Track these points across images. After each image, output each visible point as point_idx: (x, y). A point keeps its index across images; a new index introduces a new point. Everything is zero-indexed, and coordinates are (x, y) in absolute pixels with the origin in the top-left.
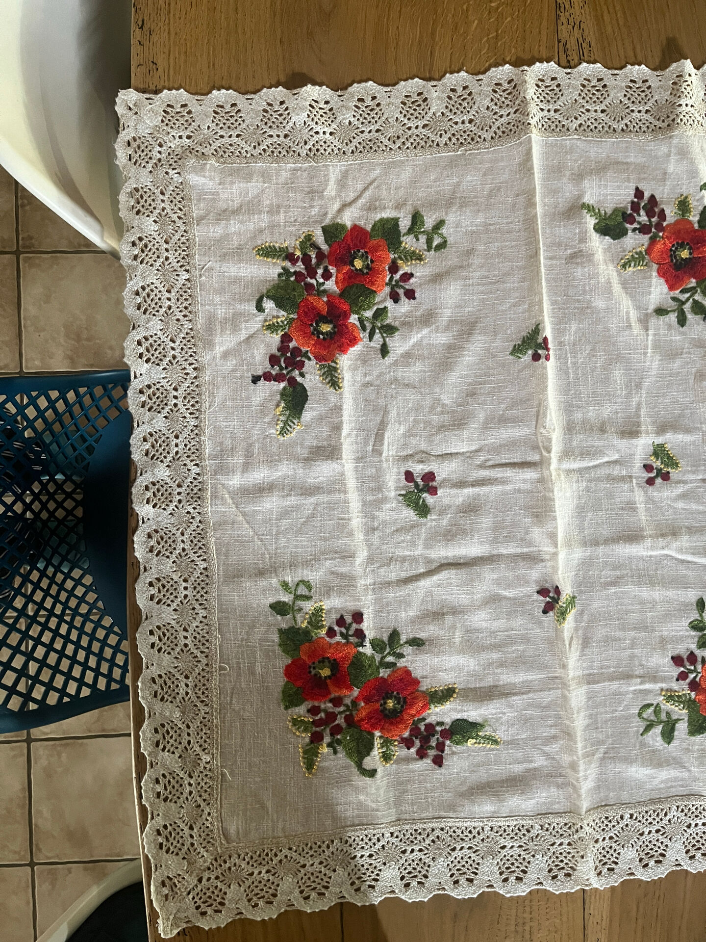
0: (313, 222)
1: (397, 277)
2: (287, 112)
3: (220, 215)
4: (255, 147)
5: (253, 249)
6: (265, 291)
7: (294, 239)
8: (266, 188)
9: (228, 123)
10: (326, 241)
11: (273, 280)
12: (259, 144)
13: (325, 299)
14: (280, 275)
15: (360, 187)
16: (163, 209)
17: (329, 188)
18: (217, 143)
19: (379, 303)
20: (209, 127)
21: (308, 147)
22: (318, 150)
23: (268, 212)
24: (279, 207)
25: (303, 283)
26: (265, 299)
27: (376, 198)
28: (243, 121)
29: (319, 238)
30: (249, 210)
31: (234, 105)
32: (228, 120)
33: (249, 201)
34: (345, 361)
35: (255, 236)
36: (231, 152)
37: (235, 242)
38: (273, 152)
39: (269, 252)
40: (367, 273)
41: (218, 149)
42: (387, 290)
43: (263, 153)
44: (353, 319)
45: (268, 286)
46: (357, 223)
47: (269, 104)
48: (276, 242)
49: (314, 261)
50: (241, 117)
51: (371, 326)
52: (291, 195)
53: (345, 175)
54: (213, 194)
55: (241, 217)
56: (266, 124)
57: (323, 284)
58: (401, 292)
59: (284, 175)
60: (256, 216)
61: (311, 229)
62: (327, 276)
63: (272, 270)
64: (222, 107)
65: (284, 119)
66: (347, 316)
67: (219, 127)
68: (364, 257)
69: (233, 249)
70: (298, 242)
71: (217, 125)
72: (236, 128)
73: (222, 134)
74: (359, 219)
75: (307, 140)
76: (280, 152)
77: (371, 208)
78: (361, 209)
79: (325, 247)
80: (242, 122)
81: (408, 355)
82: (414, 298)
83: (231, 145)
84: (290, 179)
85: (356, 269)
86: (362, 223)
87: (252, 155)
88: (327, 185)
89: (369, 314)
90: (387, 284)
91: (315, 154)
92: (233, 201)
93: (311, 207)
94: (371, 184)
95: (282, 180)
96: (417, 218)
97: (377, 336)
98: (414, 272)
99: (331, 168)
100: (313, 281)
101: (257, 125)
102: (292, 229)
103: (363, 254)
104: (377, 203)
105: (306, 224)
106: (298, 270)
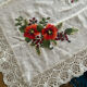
7: (33, 48)
13: (43, 35)
25: (42, 41)
26: (50, 48)
27: (16, 35)
29: (31, 42)
34: (55, 24)
39: (39, 52)
42: (35, 24)
44: (45, 27)
46: (23, 36)
51: (45, 23)
58: (34, 21)
61: (29, 45)
63: (42, 50)
68: (30, 31)
69: (42, 61)
77: (19, 35)
96: (17, 25)
98: (29, 20)
106: (40, 44)
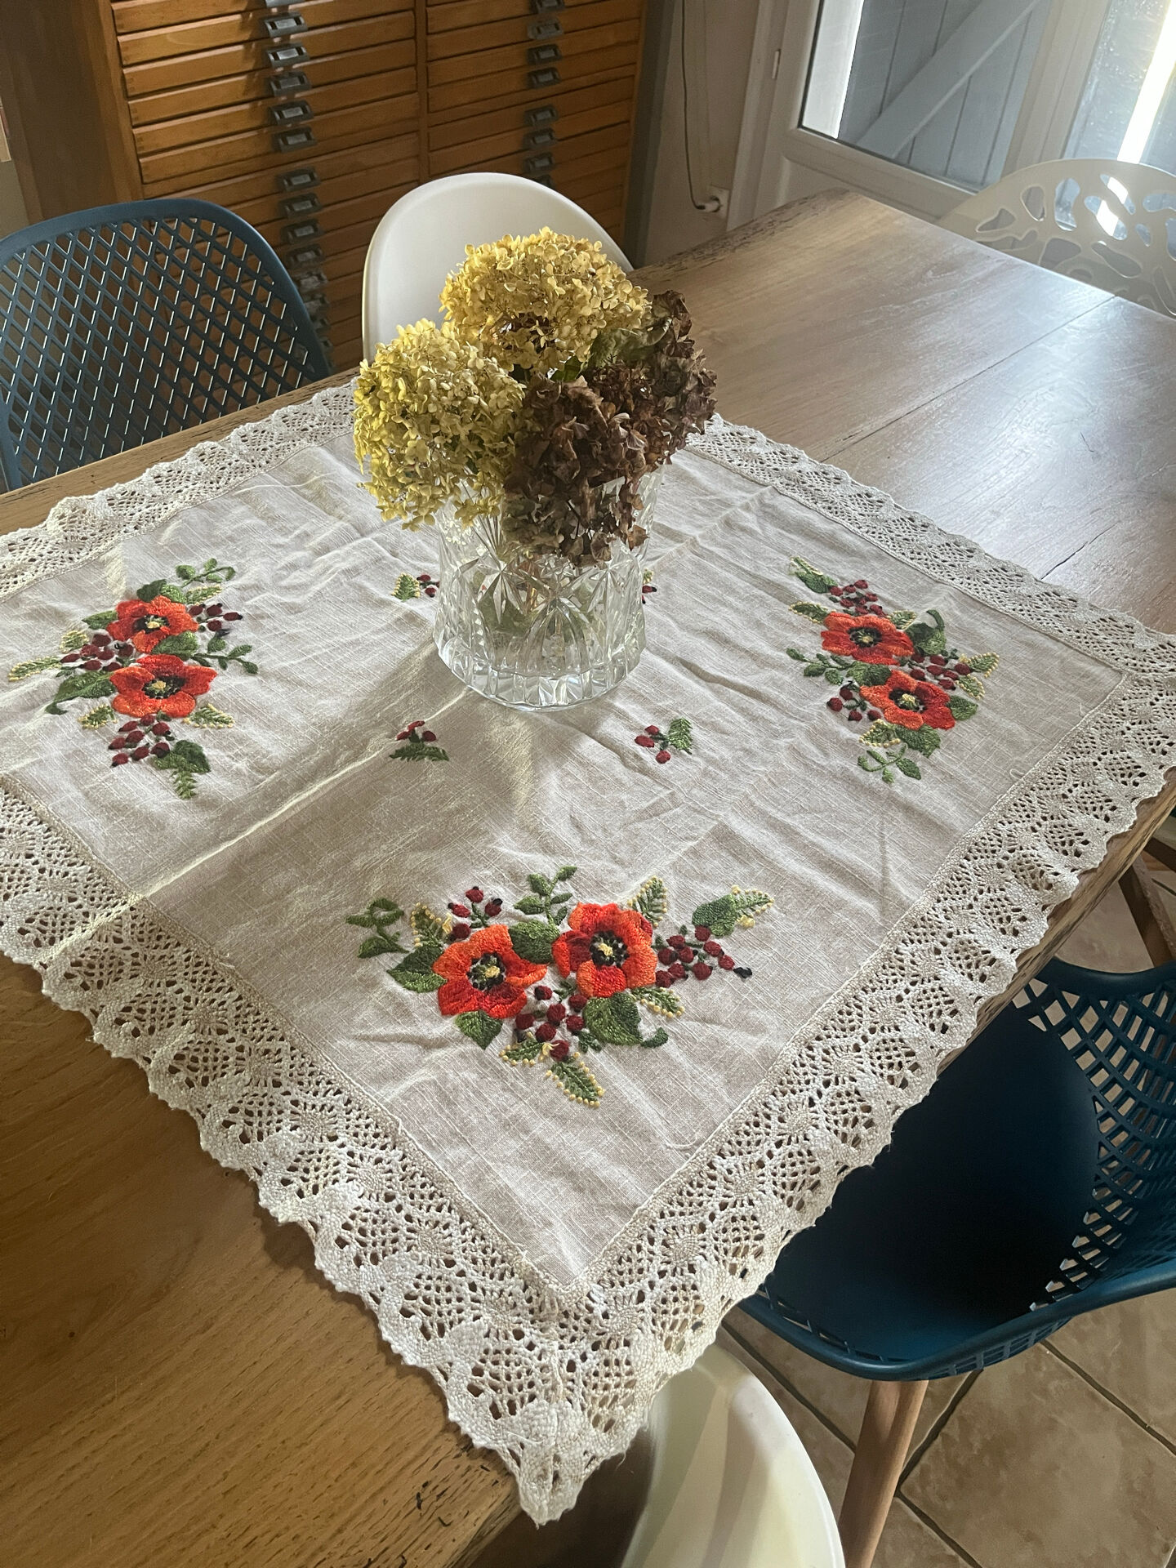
0: (486, 1067)
1: (466, 921)
2: (351, 1222)
3: (593, 1192)
4: (446, 1227)
5: (595, 1107)
6: (636, 1048)
7: (531, 1071)
8: (494, 1160)
9: (443, 1295)
10: (498, 1031)
11: (611, 1052)
12: (437, 1224)
13: (573, 975)
14: (597, 1049)
15: (383, 1049)
16: (662, 1274)
17: (420, 1079)
18: (489, 1284)
19: (518, 918)
20: (476, 1318)
21: (382, 1154)
22: (376, 1136)
23: (527, 1132)
24: (506, 1125)
25: (580, 1015)
26: (645, 1039)
27: (383, 1015)
28: (419, 1277)
29: (503, 1041)
30: (548, 1158)
31: (406, 1313)
32: (438, 1302)
33: (534, 1170)
34: (624, 899)
35: (576, 1121)
36: (485, 1252)
37: (610, 1138)
38: (431, 1197)
40: (495, 954)
41: (497, 1275)
42: (492, 922)
43: (445, 1208)
44: (564, 928)
45: (624, 1051)
46: (439, 1015)
47: (358, 1262)
48: (558, 1087)
49: (538, 1024)
50: (417, 1286)
51: (554, 906)
52: (475, 1121)
53: (381, 1079)
54: (570, 1224)
55: (568, 1158)
56: (395, 1241)
57: (556, 992)
58: (480, 907)
59: (451, 1154)
60: (548, 1140)
61: (499, 1061)
62: (542, 993)
63: (599, 1063)
64: (424, 1329)
65: (365, 1220)
66: (570, 935)
67: (462, 1304)
68: (476, 974)
69: (621, 1134)
70: (533, 1061)
71: (460, 1311)
72: (440, 1278)
73: (468, 1291)
74: (429, 1017)
75: (372, 1160)
76: (423, 1186)
77: (403, 1012)
78: (414, 1023)
79: (507, 1027)
80: (424, 1277)
81: (547, 849)
82: (476, 888)
83: (474, 1261)
84: (450, 1142)
85: (502, 971)
86: (433, 1009)
87: (461, 1221)
88: (420, 1085)
89: (542, 918)
90: (486, 926)
91: (386, 1136)
92: (555, 1190)
93: (467, 1084)
94: (366, 1038)
95: (462, 1151)
97: (559, 890)
98: (446, 907)
99: (387, 1100)
100: (565, 1003)
101: (409, 1249)
102: (521, 1084)
103: (475, 977)
104: (390, 1009)
105: (499, 1074)
106: (568, 1034)
